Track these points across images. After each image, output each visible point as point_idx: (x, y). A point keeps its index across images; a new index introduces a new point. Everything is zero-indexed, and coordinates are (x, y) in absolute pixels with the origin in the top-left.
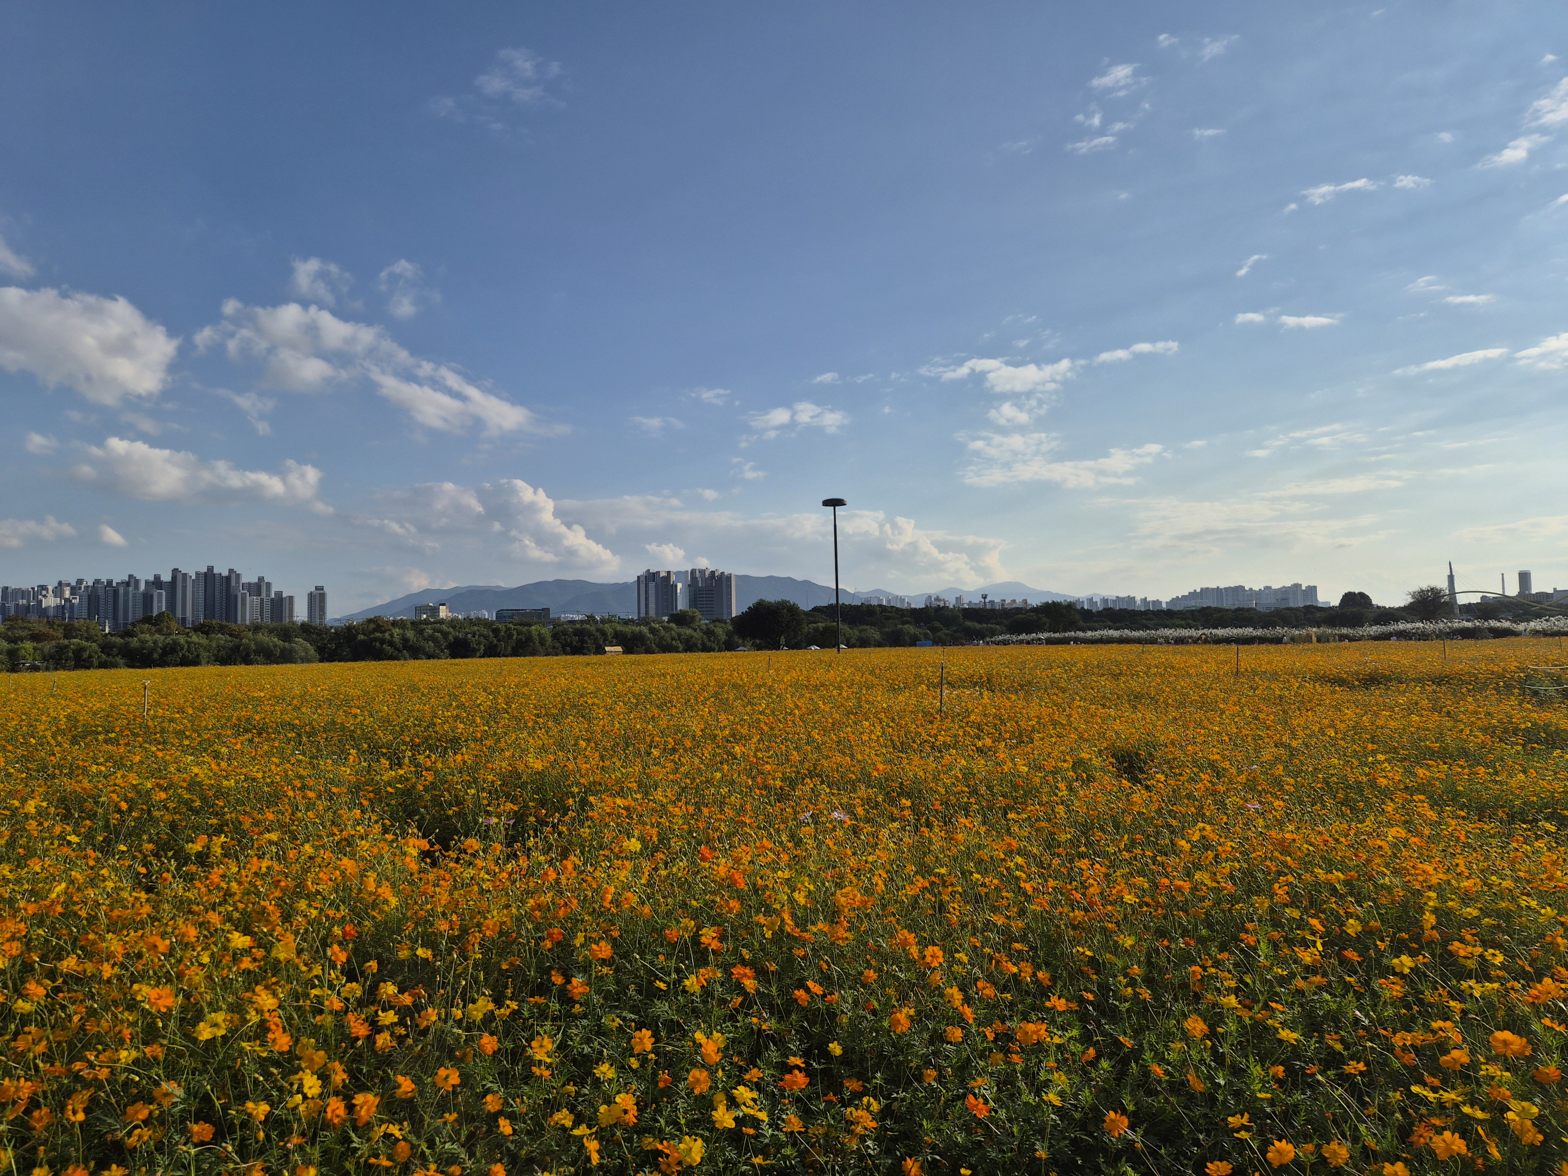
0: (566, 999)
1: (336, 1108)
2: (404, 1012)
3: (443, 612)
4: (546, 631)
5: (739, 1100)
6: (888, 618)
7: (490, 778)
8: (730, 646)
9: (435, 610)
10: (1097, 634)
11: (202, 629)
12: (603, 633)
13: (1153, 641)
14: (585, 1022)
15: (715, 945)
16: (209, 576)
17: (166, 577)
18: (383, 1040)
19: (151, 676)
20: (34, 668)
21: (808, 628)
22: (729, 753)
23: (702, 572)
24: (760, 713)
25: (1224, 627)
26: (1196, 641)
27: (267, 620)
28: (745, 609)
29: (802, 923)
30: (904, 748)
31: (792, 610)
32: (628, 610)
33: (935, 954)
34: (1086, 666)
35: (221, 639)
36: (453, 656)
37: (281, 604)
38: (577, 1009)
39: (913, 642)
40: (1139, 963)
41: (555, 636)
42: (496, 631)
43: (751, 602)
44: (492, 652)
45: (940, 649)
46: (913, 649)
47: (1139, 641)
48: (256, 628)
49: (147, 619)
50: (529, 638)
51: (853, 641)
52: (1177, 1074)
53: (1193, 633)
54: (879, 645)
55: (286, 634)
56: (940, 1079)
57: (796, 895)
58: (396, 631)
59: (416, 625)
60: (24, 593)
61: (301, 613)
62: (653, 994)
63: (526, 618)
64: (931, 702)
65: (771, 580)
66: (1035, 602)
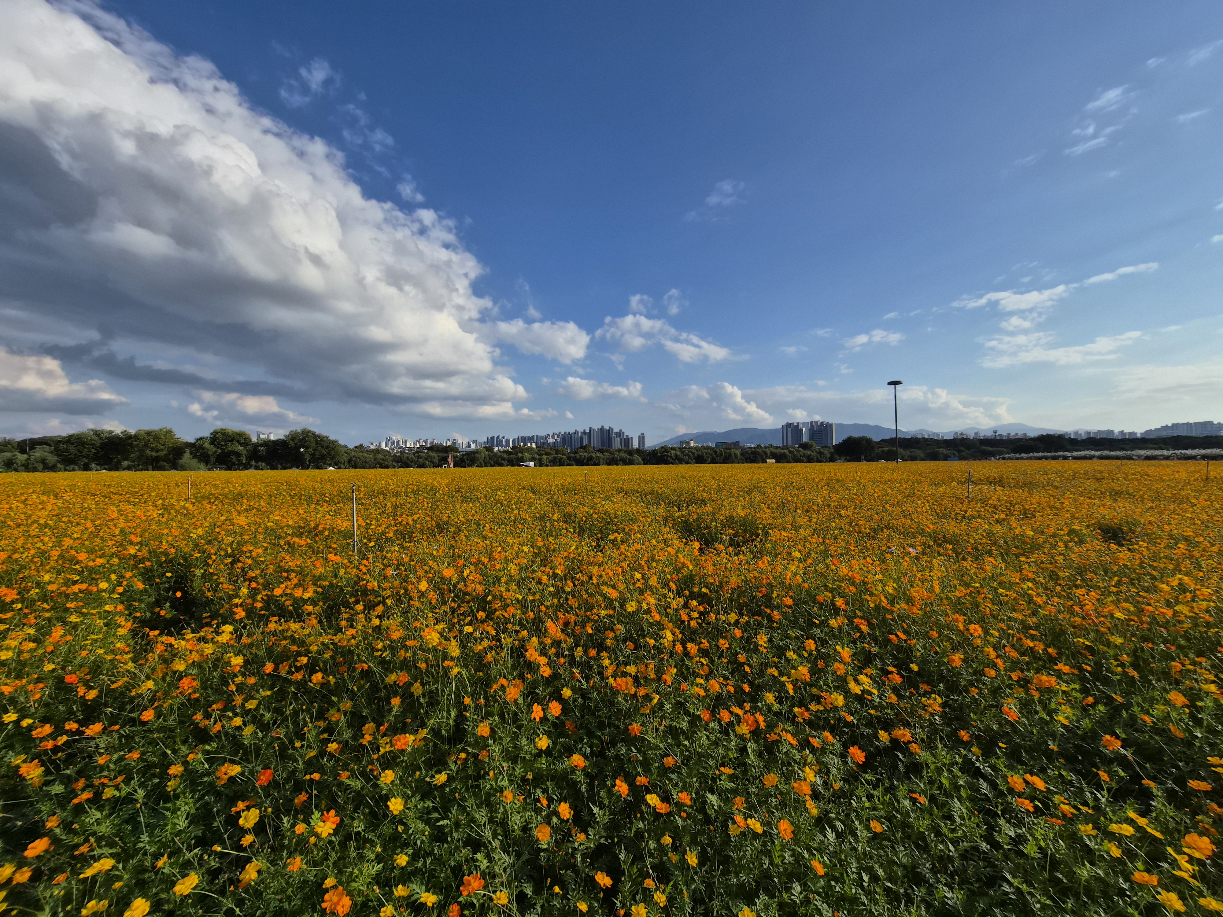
0: (770, 619)
1: (679, 647)
2: (701, 613)
3: (692, 444)
4: (738, 452)
5: (861, 682)
6: (928, 445)
7: (721, 518)
8: (832, 460)
9: (689, 443)
10: (1083, 453)
11: (601, 451)
12: (766, 453)
13: (1130, 458)
14: (779, 631)
15: (843, 606)
16: (602, 430)
17: (588, 431)
18: (693, 623)
19: (586, 469)
20: (547, 466)
21: (877, 451)
22: (838, 514)
23: (816, 422)
24: (855, 494)
25: (1194, 448)
26: (1167, 458)
27: (623, 448)
28: (841, 441)
29: (892, 602)
30: (944, 516)
31: (868, 441)
32: (778, 442)
33: (976, 629)
34: (1075, 474)
35: (607, 455)
36: (697, 462)
37: (628, 441)
38: (775, 625)
39: (946, 458)
40: (1128, 655)
41: (742, 454)
42: (715, 452)
43: (844, 437)
44: (713, 461)
45: (965, 462)
46: (946, 462)
47: (1117, 458)
48: (620, 451)
49: (582, 447)
50: (730, 455)
51: (906, 457)
52: (1160, 724)
53: (1166, 453)
54: (923, 459)
55: (631, 453)
56: (980, 693)
57: (887, 588)
58: (673, 452)
59: (680, 449)
60: (542, 437)
61: (636, 445)
62: (812, 624)
63: (728, 446)
64: (961, 491)
65: (855, 425)
66: (1032, 434)
